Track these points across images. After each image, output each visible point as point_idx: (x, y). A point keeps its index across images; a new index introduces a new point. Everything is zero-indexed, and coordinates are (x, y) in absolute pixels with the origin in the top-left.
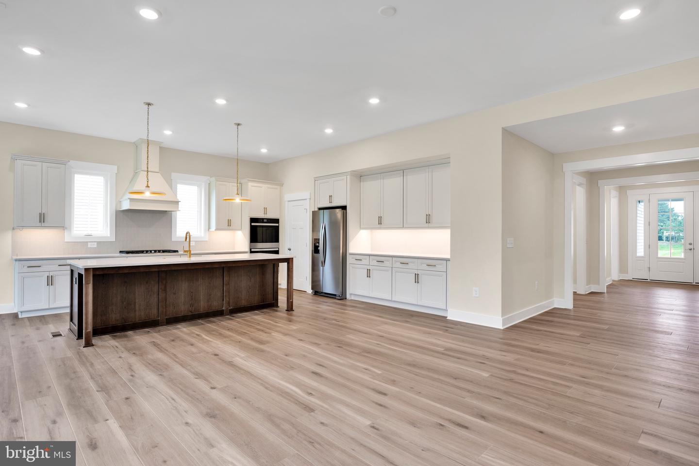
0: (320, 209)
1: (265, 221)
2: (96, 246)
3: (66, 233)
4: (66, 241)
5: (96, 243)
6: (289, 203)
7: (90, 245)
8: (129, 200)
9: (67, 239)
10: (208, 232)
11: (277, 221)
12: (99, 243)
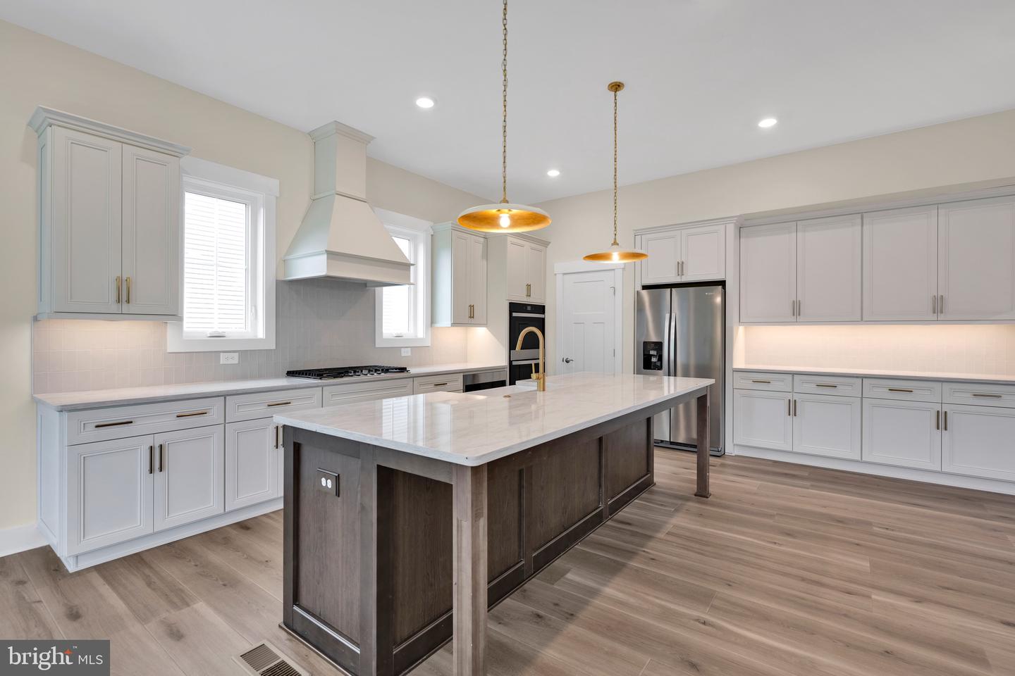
0: (645, 287)
1: (529, 308)
2: (236, 361)
3: (170, 331)
4: (168, 351)
5: (236, 355)
6: (566, 276)
7: (223, 359)
8: (325, 257)
9: (173, 345)
10: (430, 329)
11: (541, 309)
12: (244, 354)
